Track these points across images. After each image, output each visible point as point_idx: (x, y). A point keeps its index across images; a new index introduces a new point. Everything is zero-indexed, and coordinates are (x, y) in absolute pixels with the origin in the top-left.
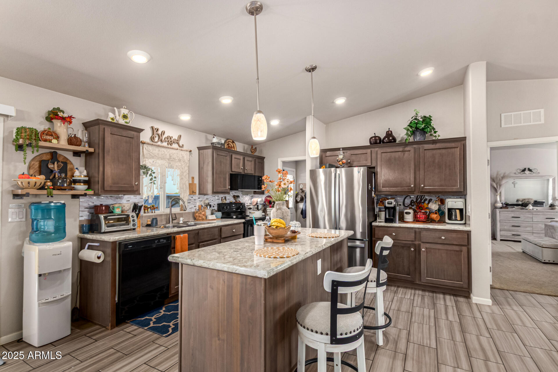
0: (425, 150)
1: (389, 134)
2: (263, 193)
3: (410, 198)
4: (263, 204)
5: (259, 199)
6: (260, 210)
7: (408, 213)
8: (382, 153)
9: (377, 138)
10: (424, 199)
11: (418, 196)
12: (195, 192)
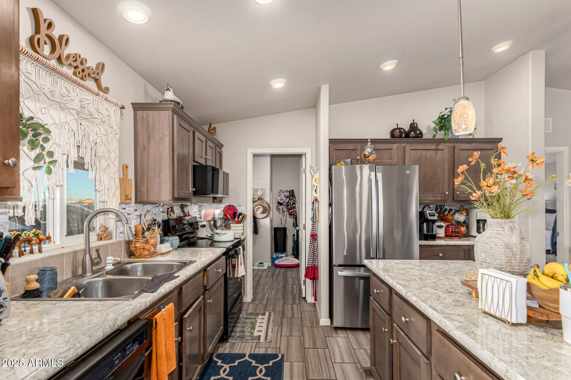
0: (460, 150)
1: (414, 127)
2: (220, 201)
3: (430, 207)
4: (223, 218)
5: (217, 211)
6: (219, 227)
7: (440, 227)
8: (411, 149)
9: (402, 130)
10: (444, 209)
11: (437, 205)
12: (129, 197)
